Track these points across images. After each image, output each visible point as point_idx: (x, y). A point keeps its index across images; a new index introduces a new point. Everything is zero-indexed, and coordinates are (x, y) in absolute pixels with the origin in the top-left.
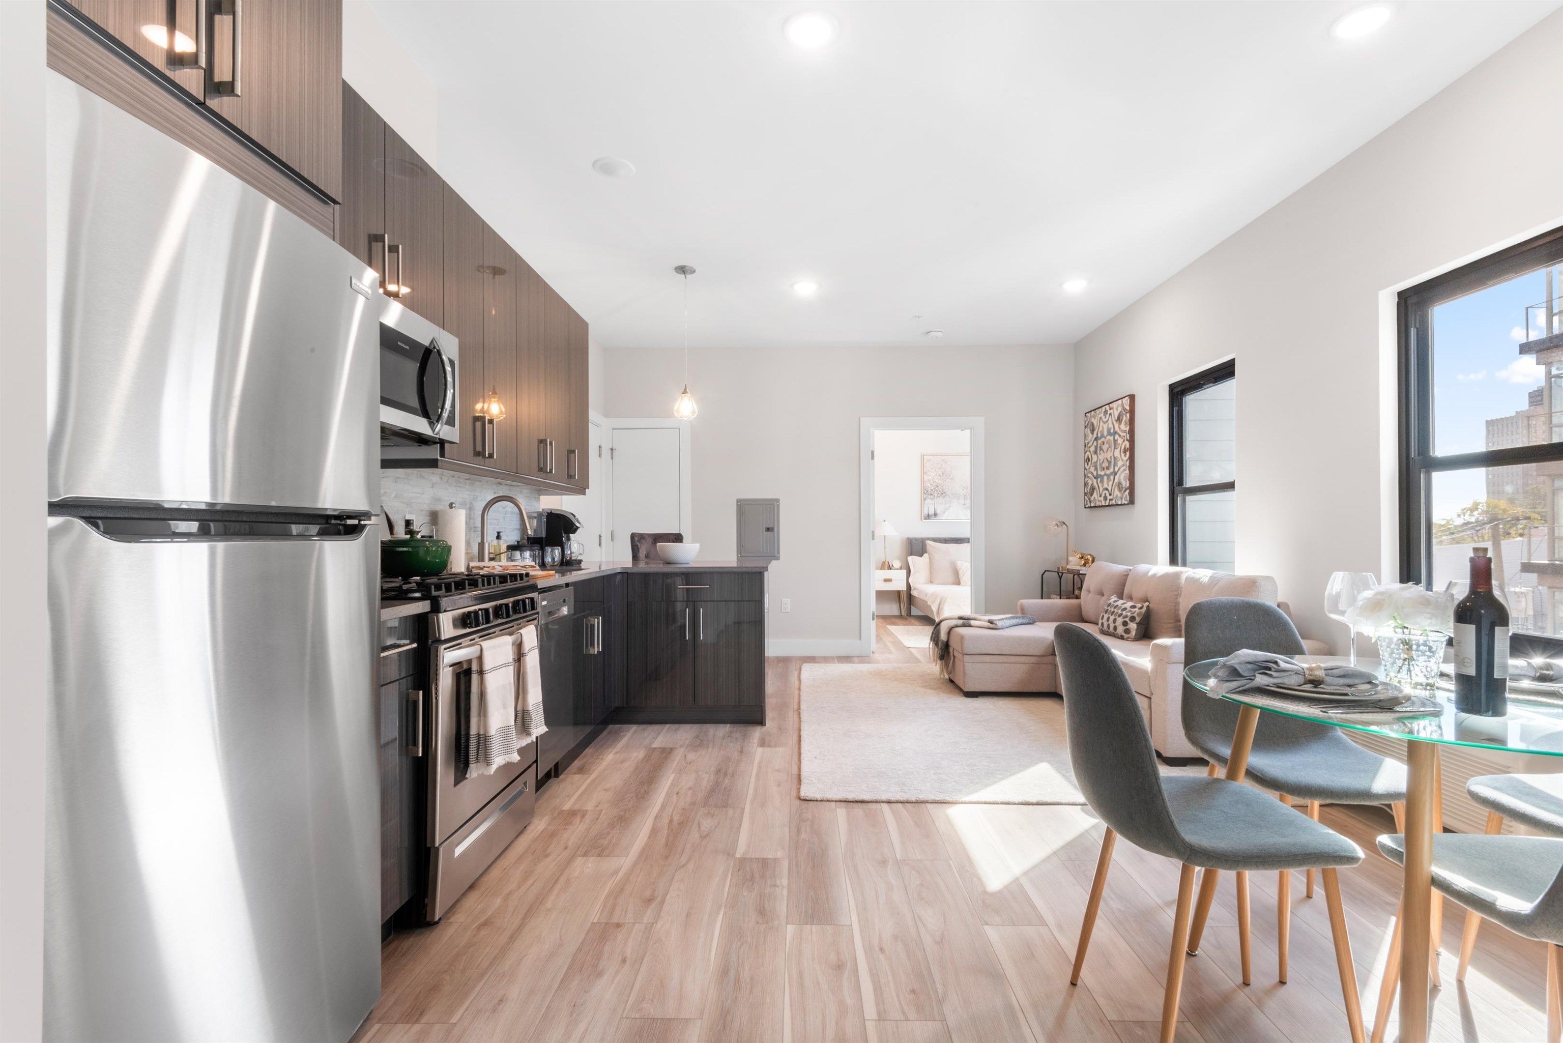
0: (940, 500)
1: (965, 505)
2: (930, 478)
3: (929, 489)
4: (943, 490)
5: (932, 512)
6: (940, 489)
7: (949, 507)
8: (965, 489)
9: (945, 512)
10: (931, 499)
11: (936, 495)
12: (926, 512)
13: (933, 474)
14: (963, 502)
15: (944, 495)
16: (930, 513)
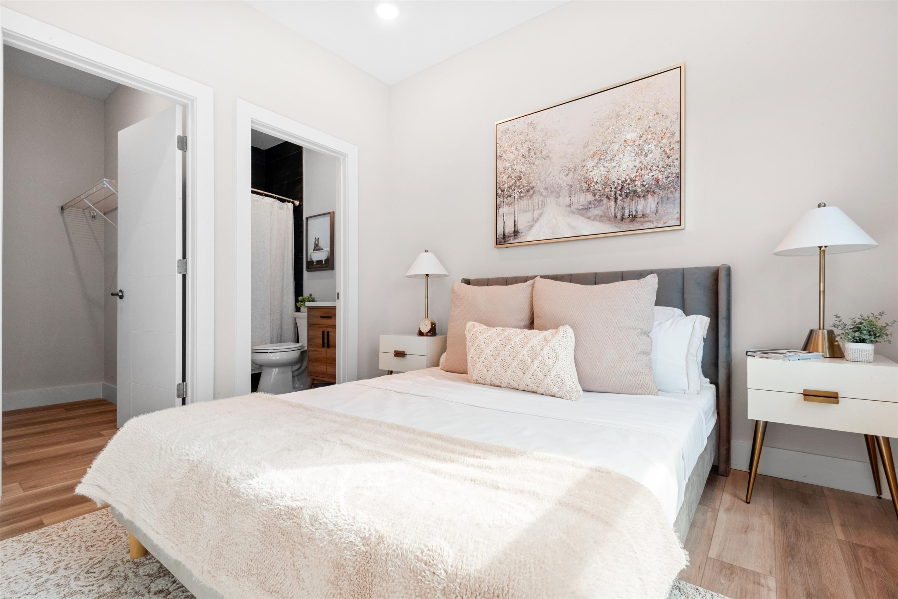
0: (524, 203)
1: (570, 206)
2: (508, 165)
3: (506, 186)
4: (529, 183)
5: (509, 229)
6: (524, 182)
7: (541, 215)
8: (571, 174)
9: (531, 227)
10: (509, 205)
11: (517, 195)
12: (500, 230)
13: (512, 156)
14: (568, 199)
15: (531, 192)
16: (507, 233)
